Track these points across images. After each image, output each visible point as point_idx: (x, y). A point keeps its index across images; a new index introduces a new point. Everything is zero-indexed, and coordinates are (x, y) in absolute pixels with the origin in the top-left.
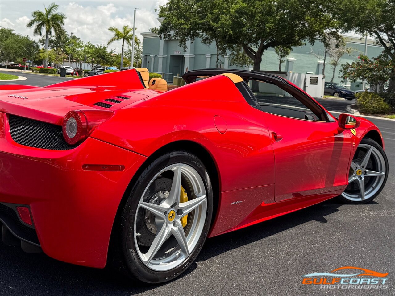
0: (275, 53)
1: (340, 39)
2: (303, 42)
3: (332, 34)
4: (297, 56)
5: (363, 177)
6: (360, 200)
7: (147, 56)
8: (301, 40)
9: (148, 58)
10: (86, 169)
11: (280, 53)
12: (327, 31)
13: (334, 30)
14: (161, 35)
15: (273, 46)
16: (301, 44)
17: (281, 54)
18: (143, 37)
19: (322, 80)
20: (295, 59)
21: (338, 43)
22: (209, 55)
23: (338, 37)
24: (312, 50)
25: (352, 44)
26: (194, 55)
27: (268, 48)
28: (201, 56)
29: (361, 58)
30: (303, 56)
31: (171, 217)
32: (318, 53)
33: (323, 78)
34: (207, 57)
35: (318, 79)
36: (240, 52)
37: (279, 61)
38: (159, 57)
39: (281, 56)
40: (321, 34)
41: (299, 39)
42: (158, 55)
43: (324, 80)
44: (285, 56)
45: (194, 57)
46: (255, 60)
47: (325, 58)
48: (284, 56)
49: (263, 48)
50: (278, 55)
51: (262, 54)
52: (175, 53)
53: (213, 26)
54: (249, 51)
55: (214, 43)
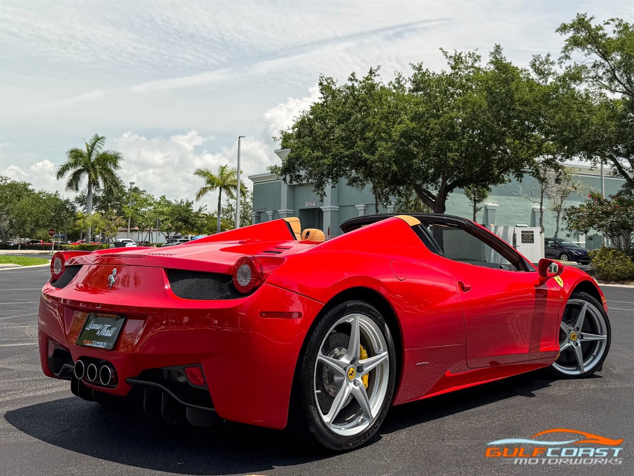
0: (465, 196)
1: (560, 170)
2: (506, 178)
3: (548, 162)
4: (499, 200)
5: (578, 342)
6: (578, 373)
7: (260, 213)
8: (502, 174)
9: (262, 215)
10: (264, 317)
11: (473, 196)
12: (539, 159)
13: (550, 157)
14: (285, 176)
15: (461, 186)
16: (503, 181)
17: (475, 198)
18: (252, 182)
19: (541, 235)
20: (498, 205)
21: (558, 176)
22: (362, 205)
23: (557, 167)
24: (521, 190)
25: (581, 177)
26: (338, 207)
27: (454, 190)
28: (350, 208)
29: (592, 196)
30: (508, 199)
31: (351, 374)
32: (530, 193)
33: (541, 233)
34: (358, 209)
35: (534, 234)
36: (411, 198)
37: (473, 208)
38: (280, 213)
39: (475, 201)
40: (532, 164)
41: (500, 173)
42: (278, 211)
43: (543, 234)
44: (481, 201)
45: (338, 210)
46: (436, 209)
47: (542, 201)
48: (479, 201)
49: (446, 190)
50: (471, 199)
51: (446, 199)
52: (307, 206)
54: (424, 195)
55: (369, 185)
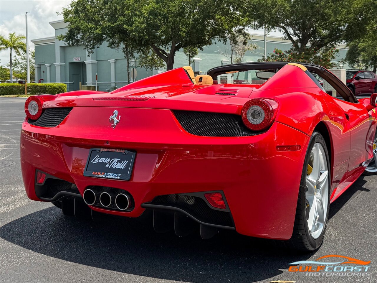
0: (184, 54)
1: (246, 36)
2: (213, 41)
3: (240, 31)
4: (202, 56)
7: (40, 65)
8: (211, 39)
9: (42, 67)
11: (188, 53)
12: (234, 29)
13: (241, 27)
16: (210, 44)
17: (189, 54)
18: (34, 44)
20: (201, 59)
21: (245, 40)
22: (113, 60)
23: (245, 35)
24: (219, 49)
26: (97, 61)
28: (105, 61)
29: (276, 52)
30: (208, 55)
32: (225, 51)
33: (232, 77)
34: (110, 62)
35: (228, 77)
36: (149, 55)
37: (189, 61)
38: (55, 65)
39: (190, 57)
40: (230, 32)
41: (209, 39)
42: (54, 64)
44: (194, 56)
45: (96, 63)
46: (168, 62)
47: (232, 56)
48: (192, 57)
49: (175, 49)
50: (187, 55)
51: (174, 56)
52: (74, 60)
53: (127, 30)
54: (161, 54)
55: (122, 45)
